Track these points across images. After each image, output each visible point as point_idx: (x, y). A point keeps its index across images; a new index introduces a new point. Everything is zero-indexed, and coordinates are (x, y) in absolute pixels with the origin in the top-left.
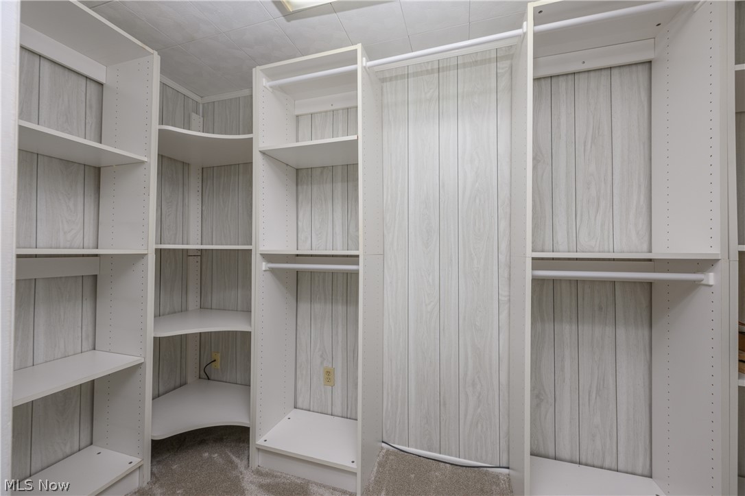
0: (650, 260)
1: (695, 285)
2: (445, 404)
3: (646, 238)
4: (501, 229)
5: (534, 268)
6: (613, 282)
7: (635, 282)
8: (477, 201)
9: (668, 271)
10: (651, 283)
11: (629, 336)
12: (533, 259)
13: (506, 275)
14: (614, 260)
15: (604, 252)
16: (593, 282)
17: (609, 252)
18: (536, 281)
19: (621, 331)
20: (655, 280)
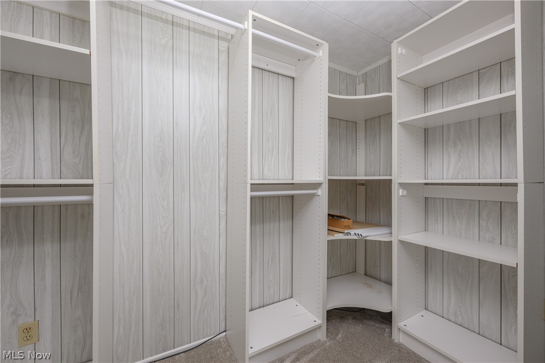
0: (293, 184)
1: (313, 195)
2: (178, 306)
3: (291, 172)
4: (221, 163)
5: (252, 191)
6: (279, 197)
7: (287, 196)
8: (205, 141)
9: (301, 189)
10: (293, 196)
11: (285, 225)
12: (251, 184)
13: (224, 196)
14: (279, 184)
15: (275, 180)
16: (270, 197)
17: (277, 180)
18: (252, 198)
19: (282, 223)
20: (295, 194)
